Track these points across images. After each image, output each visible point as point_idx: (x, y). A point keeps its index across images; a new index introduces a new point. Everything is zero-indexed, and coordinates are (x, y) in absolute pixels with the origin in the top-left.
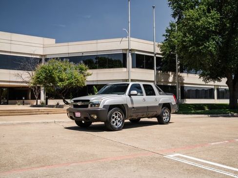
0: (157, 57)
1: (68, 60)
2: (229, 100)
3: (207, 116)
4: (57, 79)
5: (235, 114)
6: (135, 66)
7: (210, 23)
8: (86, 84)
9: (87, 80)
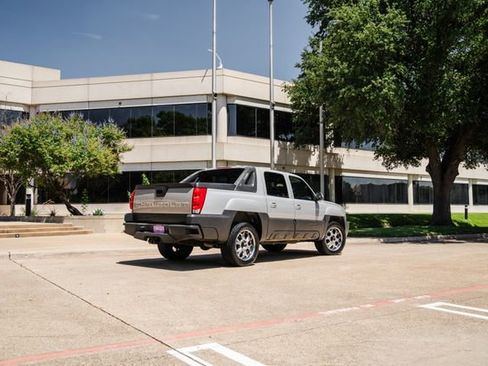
0: (276, 112)
1: (81, 116)
2: (432, 206)
3: (376, 240)
4: (48, 157)
5: (439, 236)
6: (235, 131)
7: (385, 35)
8: (121, 170)
9: (122, 160)
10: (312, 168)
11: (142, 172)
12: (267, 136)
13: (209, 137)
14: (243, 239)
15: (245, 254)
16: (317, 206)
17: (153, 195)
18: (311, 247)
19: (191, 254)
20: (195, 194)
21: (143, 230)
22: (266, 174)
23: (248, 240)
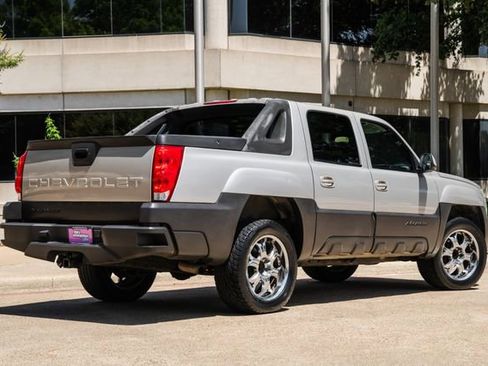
10: (413, 103)
11: (44, 115)
12: (316, 36)
13: (188, 38)
14: (264, 254)
15: (266, 287)
16: (423, 184)
17: (66, 162)
18: (410, 271)
19: (152, 289)
20: (157, 160)
21: (45, 239)
22: (311, 114)
23: (272, 256)
